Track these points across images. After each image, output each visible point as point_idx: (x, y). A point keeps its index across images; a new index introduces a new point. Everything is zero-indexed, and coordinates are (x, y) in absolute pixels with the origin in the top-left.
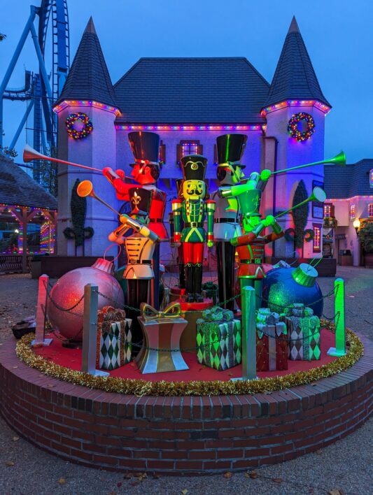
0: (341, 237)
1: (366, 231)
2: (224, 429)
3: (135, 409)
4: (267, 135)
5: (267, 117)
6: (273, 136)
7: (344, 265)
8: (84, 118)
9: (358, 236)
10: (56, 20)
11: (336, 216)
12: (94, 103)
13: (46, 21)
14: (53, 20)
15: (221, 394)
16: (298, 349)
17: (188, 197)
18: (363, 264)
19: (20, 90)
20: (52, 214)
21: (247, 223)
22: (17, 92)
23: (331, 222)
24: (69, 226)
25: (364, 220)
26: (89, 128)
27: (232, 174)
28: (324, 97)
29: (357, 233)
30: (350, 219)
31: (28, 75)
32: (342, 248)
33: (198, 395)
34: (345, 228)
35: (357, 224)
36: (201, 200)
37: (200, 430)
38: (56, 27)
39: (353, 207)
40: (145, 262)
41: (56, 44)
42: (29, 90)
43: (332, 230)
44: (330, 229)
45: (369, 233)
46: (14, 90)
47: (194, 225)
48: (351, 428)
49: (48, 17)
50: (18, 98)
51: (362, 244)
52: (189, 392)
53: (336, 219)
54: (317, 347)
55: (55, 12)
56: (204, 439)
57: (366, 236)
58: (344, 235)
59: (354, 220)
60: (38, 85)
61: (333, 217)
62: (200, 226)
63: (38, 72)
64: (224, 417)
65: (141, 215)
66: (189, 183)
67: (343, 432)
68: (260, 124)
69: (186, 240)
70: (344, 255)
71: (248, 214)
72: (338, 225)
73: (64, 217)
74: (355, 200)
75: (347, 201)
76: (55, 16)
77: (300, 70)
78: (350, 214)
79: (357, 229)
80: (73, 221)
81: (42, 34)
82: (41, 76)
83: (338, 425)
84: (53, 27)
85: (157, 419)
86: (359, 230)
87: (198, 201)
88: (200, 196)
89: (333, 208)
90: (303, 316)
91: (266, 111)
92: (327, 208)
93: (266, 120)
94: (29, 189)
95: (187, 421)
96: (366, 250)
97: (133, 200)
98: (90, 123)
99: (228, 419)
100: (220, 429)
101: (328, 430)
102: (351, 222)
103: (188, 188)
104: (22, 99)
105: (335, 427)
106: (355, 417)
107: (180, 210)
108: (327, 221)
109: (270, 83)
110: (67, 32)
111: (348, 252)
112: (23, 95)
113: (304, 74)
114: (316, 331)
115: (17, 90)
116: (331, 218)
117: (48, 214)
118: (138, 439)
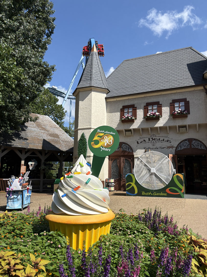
68: (203, 85)
73: (75, 156)
94: (66, 141)
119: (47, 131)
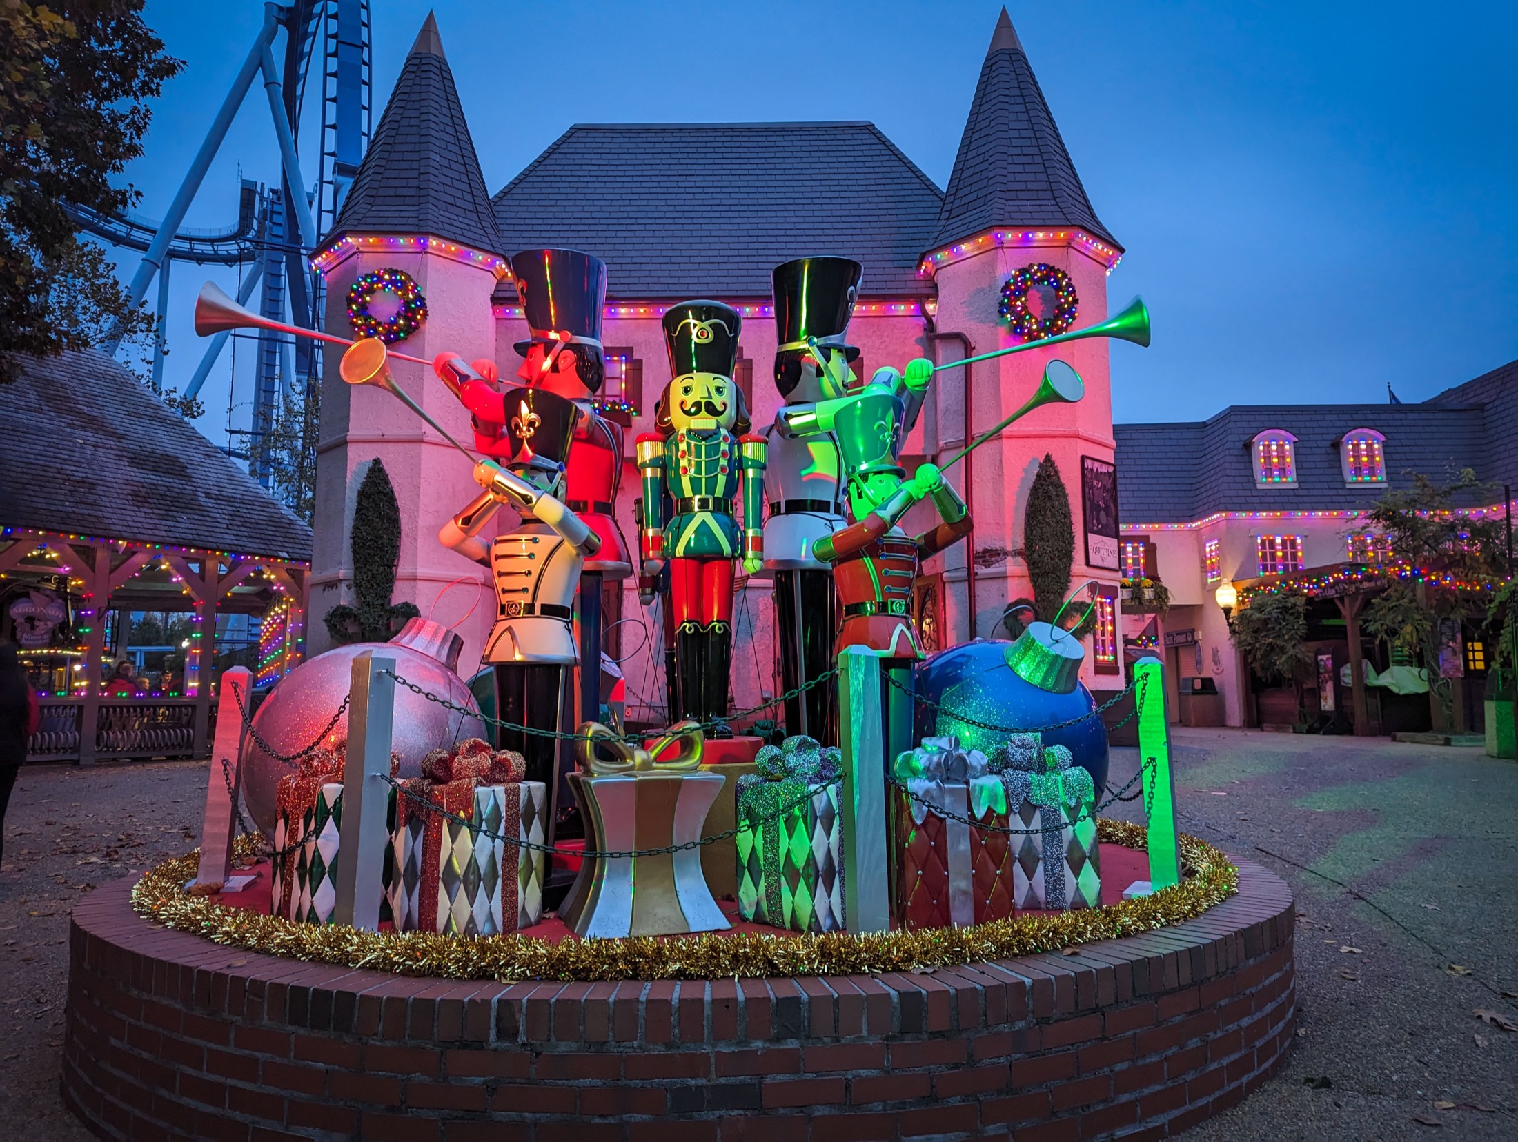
0: (1182, 639)
1: (1257, 615)
2: (782, 1078)
3: (493, 1014)
4: (942, 329)
5: (940, 279)
6: (956, 331)
7: (1197, 726)
8: (403, 286)
9: (1233, 632)
10: (334, 36)
11: (1161, 573)
12: (434, 242)
13: (308, 42)
14: (327, 36)
15: (774, 973)
16: (1030, 874)
17: (681, 423)
18: (1256, 720)
19: (224, 233)
20: (296, 576)
21: (860, 496)
22: (212, 241)
23: (1148, 594)
24: (342, 603)
25: (1247, 583)
26: (415, 312)
27: (820, 373)
28: (1098, 223)
29: (1230, 625)
30: (1204, 584)
31: (248, 193)
32: (1188, 671)
33: (699, 977)
34: (1190, 612)
35: (1227, 596)
36: (724, 432)
37: (702, 1082)
38: (335, 55)
39: (1211, 546)
40: (550, 611)
41: (334, 100)
42: (251, 235)
43: (1155, 619)
44: (1149, 617)
45: (1266, 621)
46: (206, 235)
47: (704, 504)
48: (1201, 1102)
49: (314, 34)
50: (215, 258)
51: (1246, 658)
52: (674, 967)
53: (1164, 583)
54: (1088, 868)
55: (335, 16)
56: (717, 1113)
57: (1256, 631)
58: (1192, 631)
59: (1218, 584)
60: (277, 219)
61: (1155, 578)
62: (722, 507)
63: (278, 185)
64: (778, 1039)
65: (538, 469)
66: (687, 383)
67: (1175, 1113)
68: (919, 299)
69: (680, 552)
70: (1195, 692)
71: (864, 467)
72: (1172, 602)
73: (328, 574)
74: (1214, 524)
75: (1191, 530)
76: (333, 26)
77: (1026, 151)
78: (1205, 569)
79: (1227, 611)
80: (358, 586)
81: (293, 77)
82: (287, 193)
83: (1158, 1088)
84: (327, 55)
85: (563, 1047)
86: (1234, 613)
87: (716, 432)
88: (721, 418)
89: (1151, 551)
90: (1042, 768)
91: (935, 263)
92: (1135, 550)
93: (936, 286)
94: (229, 500)
95: (660, 1050)
96: (1259, 674)
97: (517, 426)
98: (420, 299)
99: (792, 1044)
100: (769, 1079)
101: (1124, 1098)
102: (1210, 591)
103: (684, 397)
104: (229, 260)
105: (1146, 1091)
106: (1214, 1066)
107: (662, 464)
108: (1136, 589)
109: (944, 189)
110: (365, 69)
111: (1208, 685)
112: (232, 248)
113: (1038, 159)
114: (1084, 811)
115: (215, 235)
116: (1149, 582)
117: (286, 576)
118: (501, 1116)
119: (114, 435)
